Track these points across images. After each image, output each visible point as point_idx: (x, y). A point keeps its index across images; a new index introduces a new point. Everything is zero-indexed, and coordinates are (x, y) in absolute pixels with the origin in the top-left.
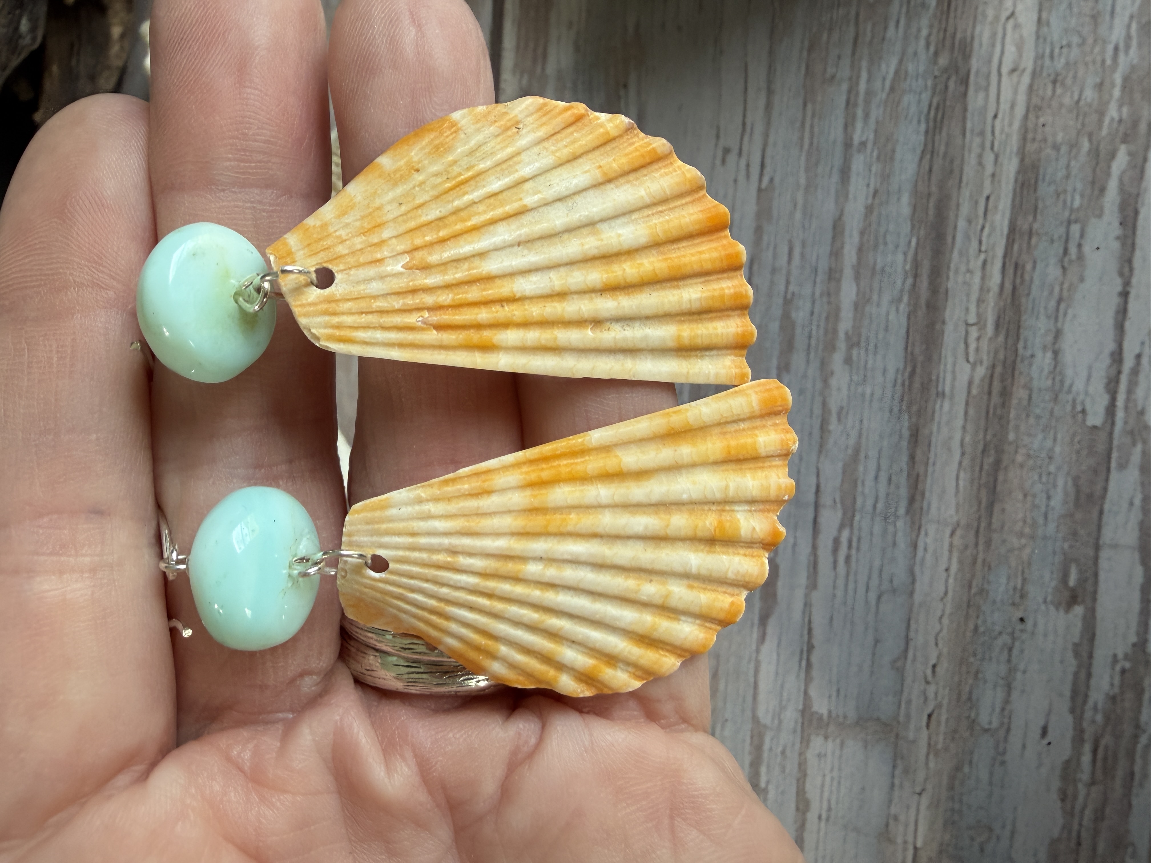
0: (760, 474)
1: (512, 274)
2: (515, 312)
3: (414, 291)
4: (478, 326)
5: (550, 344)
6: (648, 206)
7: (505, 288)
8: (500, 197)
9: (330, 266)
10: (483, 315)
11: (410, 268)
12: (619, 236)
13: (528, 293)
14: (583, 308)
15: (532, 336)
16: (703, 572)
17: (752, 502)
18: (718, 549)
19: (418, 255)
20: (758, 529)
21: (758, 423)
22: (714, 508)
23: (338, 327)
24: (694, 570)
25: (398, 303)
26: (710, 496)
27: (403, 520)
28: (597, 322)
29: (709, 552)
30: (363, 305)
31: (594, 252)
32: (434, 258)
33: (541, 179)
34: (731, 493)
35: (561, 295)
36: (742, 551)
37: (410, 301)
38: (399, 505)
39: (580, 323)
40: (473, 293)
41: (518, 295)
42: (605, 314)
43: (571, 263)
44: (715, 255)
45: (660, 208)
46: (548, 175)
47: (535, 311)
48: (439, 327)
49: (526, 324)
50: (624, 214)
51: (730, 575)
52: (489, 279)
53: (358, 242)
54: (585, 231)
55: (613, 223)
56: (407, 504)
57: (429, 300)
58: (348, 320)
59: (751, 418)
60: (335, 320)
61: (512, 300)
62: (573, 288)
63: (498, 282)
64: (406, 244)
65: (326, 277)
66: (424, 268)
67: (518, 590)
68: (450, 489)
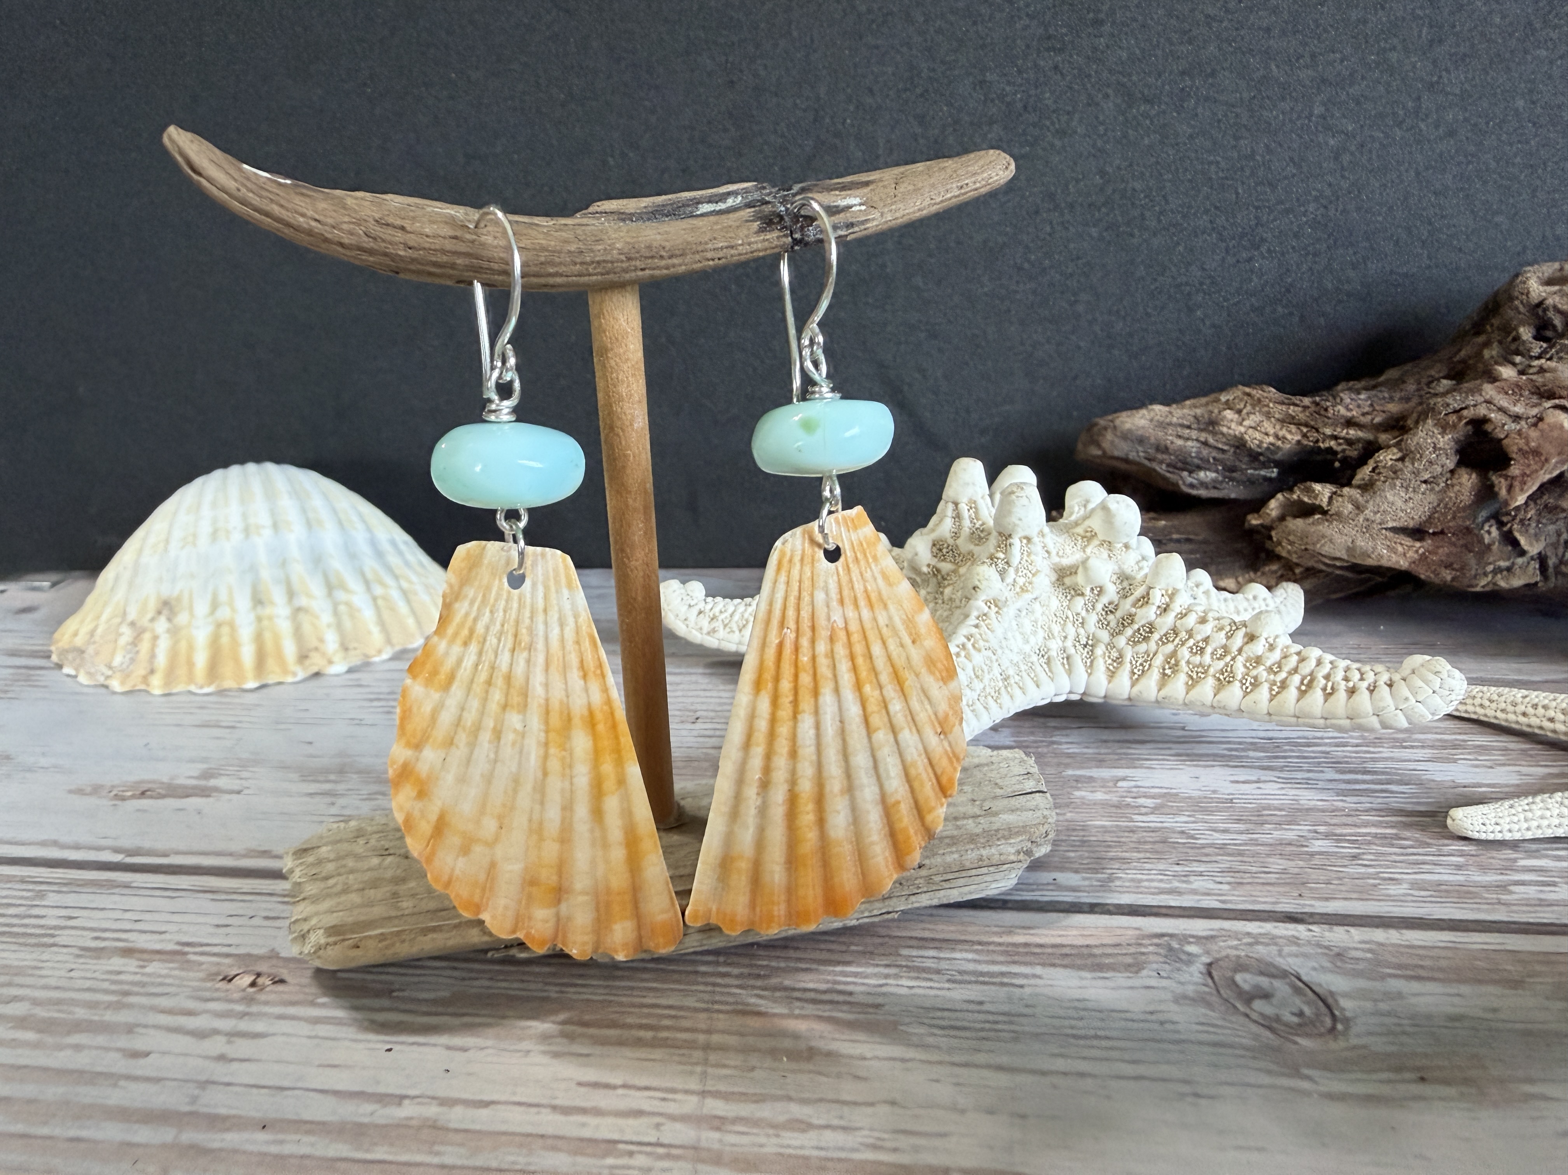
1: (816, 712)
2: (785, 713)
3: (813, 628)
4: (777, 679)
6: (859, 842)
7: (806, 704)
8: (884, 711)
9: (842, 559)
10: (786, 685)
11: (832, 627)
12: (838, 812)
13: (800, 725)
14: (779, 773)
19: (844, 636)
25: (805, 614)
28: (765, 785)
30: (807, 584)
31: (826, 787)
32: (840, 649)
33: (895, 749)
35: (793, 754)
37: (806, 624)
39: (767, 770)
40: (805, 679)
41: (799, 717)
42: (771, 793)
43: (819, 766)
45: (856, 853)
46: (897, 755)
47: (784, 730)
48: (781, 646)
49: (773, 721)
52: (816, 693)
53: (859, 587)
54: (846, 783)
55: (849, 809)
57: (805, 642)
58: (796, 572)
60: (797, 559)
61: (795, 711)
62: (798, 766)
63: (812, 702)
64: (854, 627)
65: (833, 555)
66: (832, 639)
67: (494, 707)
68: (586, 643)
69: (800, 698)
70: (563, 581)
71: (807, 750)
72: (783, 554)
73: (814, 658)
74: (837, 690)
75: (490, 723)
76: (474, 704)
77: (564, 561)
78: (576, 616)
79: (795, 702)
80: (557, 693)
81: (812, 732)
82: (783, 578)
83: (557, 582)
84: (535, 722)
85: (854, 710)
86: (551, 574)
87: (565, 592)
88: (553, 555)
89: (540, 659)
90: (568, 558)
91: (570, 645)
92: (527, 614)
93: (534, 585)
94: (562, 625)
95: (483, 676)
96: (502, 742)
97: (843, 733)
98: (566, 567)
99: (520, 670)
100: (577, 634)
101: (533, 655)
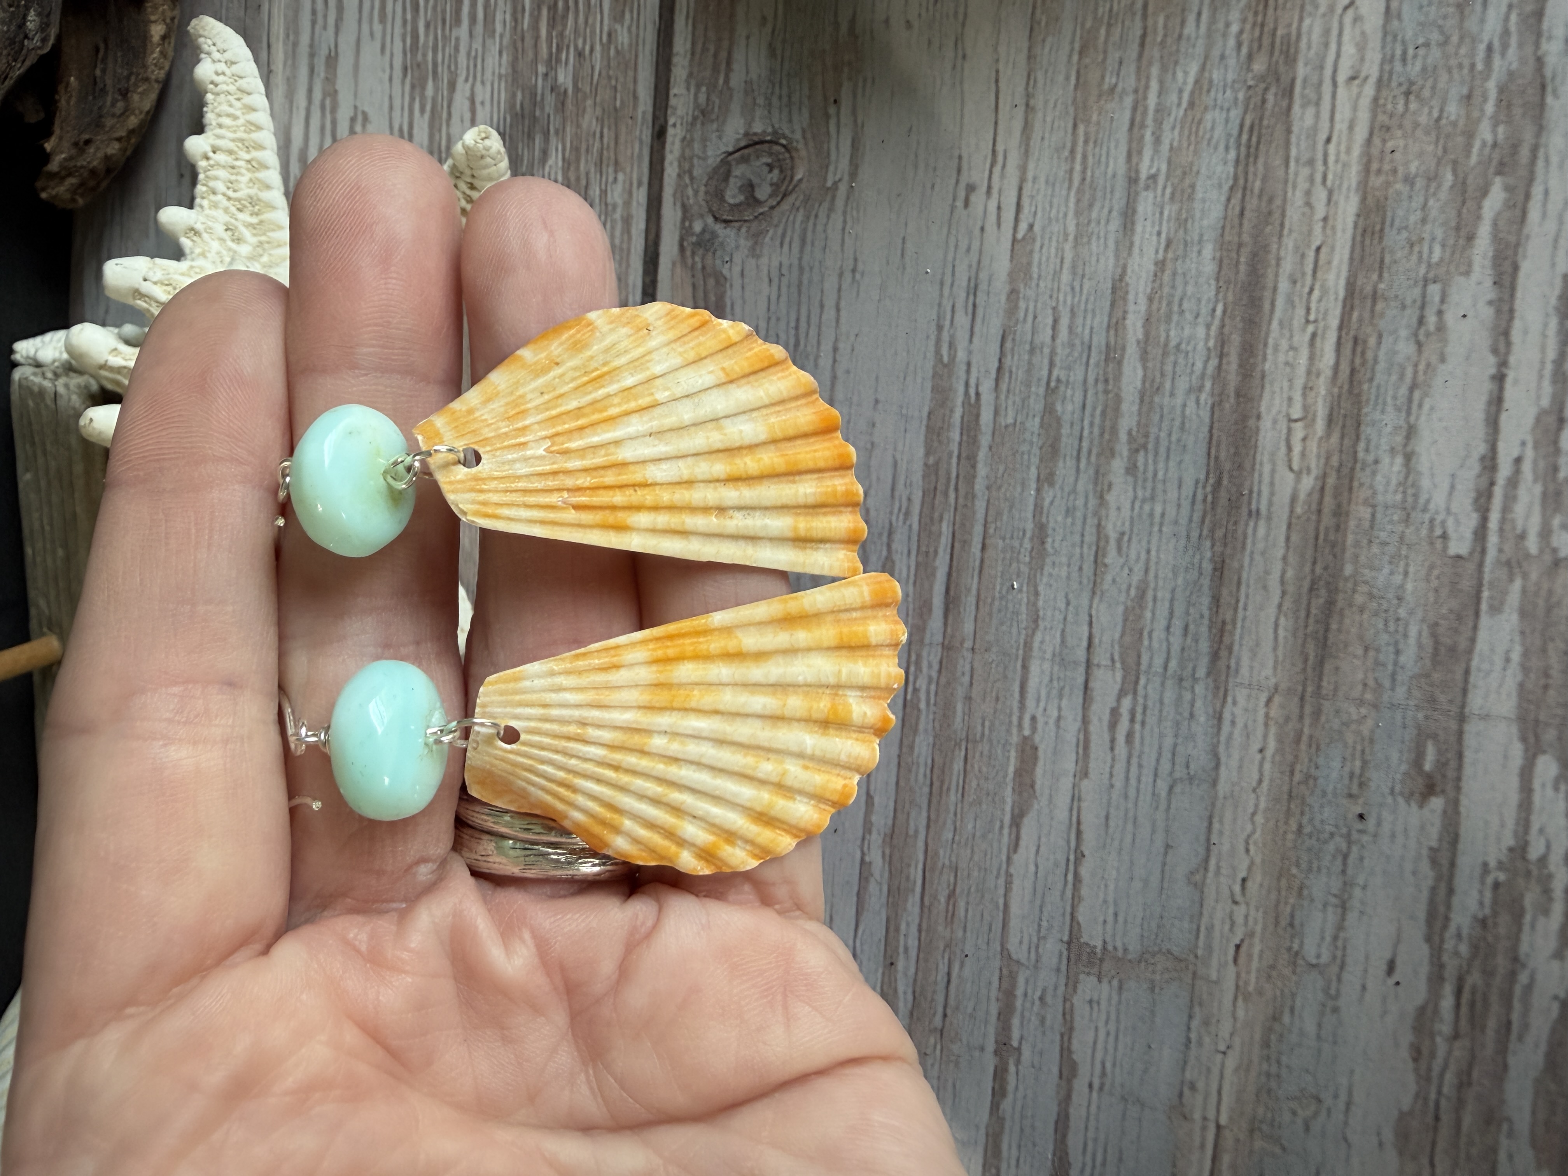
0: (872, 662)
1: (645, 462)
2: (647, 496)
3: (556, 473)
4: (614, 508)
5: (680, 528)
6: (766, 406)
7: (637, 475)
8: (635, 391)
9: (478, 449)
10: (617, 498)
11: (551, 453)
12: (741, 431)
13: (659, 480)
14: (709, 496)
15: (662, 520)
16: (818, 753)
17: (863, 688)
18: (831, 731)
19: (559, 440)
20: (869, 713)
21: (871, 612)
22: (828, 691)
23: (484, 503)
24: (809, 751)
25: (539, 484)
26: (824, 680)
27: (534, 692)
28: (721, 510)
29: (823, 734)
30: (507, 484)
31: (719, 446)
32: (574, 444)
33: (670, 376)
34: (844, 678)
35: (689, 483)
36: (854, 735)
37: (551, 482)
38: (531, 677)
39: (707, 510)
40: (611, 477)
41: (650, 481)
42: (730, 503)
43: (697, 455)
44: (827, 454)
45: (777, 408)
46: (676, 373)
47: (665, 496)
48: (577, 507)
49: (656, 508)
50: (744, 412)
51: (843, 757)
52: (623, 465)
54: (710, 426)
55: (735, 419)
56: (539, 676)
57: (569, 482)
58: (494, 497)
59: (864, 607)
60: (480, 497)
61: (645, 485)
62: (700, 477)
63: (631, 468)
64: (547, 430)
66: (565, 452)
67: (644, 763)
68: (581, 663)
71: (684, 469)
74: (618, 443)
75: (660, 768)
76: (639, 783)
79: (635, 486)
80: (635, 696)
81: (664, 466)
84: (663, 720)
93: (515, 717)
95: (609, 774)
96: (681, 756)
97: (660, 434)
99: (606, 735)
100: (567, 673)
101: (589, 721)
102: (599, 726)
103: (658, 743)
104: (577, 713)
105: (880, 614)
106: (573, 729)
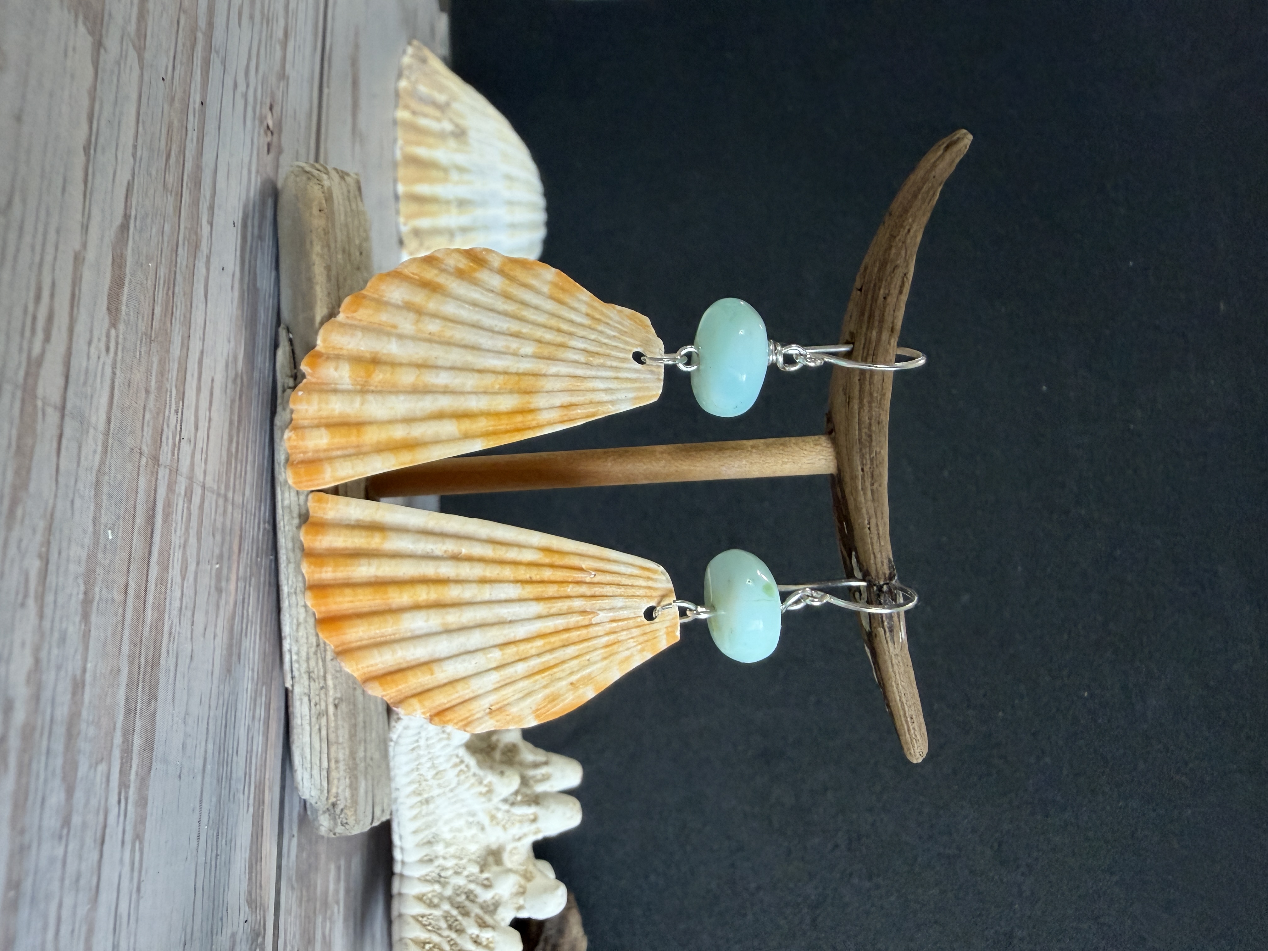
0: (325, 413)
1: (520, 600)
2: (522, 572)
3: (594, 596)
4: (552, 566)
7: (527, 591)
8: (517, 658)
9: (646, 622)
10: (547, 574)
11: (593, 613)
12: (426, 621)
13: (510, 585)
14: (464, 570)
16: (385, 338)
17: (335, 391)
18: (369, 355)
19: (586, 622)
20: (331, 370)
21: (322, 455)
22: (373, 388)
24: (393, 340)
25: (608, 590)
28: (456, 558)
29: (378, 353)
30: (630, 591)
31: (451, 610)
32: (574, 620)
33: (482, 669)
34: (357, 400)
35: (484, 581)
36: (346, 352)
37: (597, 590)
39: (469, 559)
40: (551, 590)
41: (519, 585)
42: (447, 563)
43: (471, 604)
44: (339, 599)
46: (475, 671)
47: (507, 572)
48: (581, 569)
49: (515, 564)
50: (419, 637)
51: (359, 334)
52: (539, 599)
53: (623, 636)
54: (454, 627)
55: (430, 631)
57: (583, 589)
58: (641, 583)
59: (330, 459)
60: (650, 584)
61: (523, 582)
62: (474, 585)
63: (531, 596)
64: (593, 631)
65: (649, 614)
66: (583, 612)
67: (539, 333)
68: (592, 410)
69: (536, 585)
70: (640, 394)
71: (487, 593)
72: (654, 572)
73: (569, 597)
74: (540, 617)
75: (525, 329)
76: (541, 319)
77: (654, 396)
78: (612, 402)
79: (531, 582)
80: (549, 384)
81: (503, 596)
82: (636, 571)
83: (638, 389)
84: (525, 365)
85: (521, 631)
86: (646, 385)
87: (631, 395)
88: (659, 388)
89: (580, 372)
90: (655, 399)
91: (590, 397)
92: (615, 364)
93: (637, 371)
94: (606, 390)
95: (565, 327)
96: (510, 338)
97: (501, 623)
98: (651, 397)
99: (571, 355)
100: (600, 403)
101: (584, 366)
102: (576, 362)
103: (529, 349)
104: (592, 373)
105: (310, 454)
106: (597, 361)
